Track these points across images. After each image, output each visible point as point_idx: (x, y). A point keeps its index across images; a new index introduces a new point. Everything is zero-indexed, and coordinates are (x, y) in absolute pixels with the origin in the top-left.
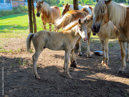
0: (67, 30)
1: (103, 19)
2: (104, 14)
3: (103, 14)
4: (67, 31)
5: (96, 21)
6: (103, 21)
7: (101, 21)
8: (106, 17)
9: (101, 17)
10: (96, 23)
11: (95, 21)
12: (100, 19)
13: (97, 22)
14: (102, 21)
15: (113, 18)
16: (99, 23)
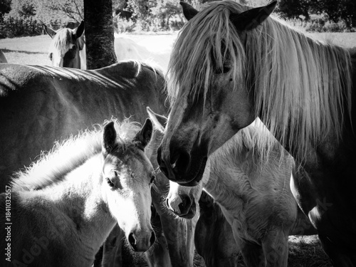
0: (39, 188)
1: (222, 108)
2: (227, 79)
3: (223, 79)
4: (40, 193)
5: (185, 120)
6: (224, 119)
7: (210, 120)
8: (236, 100)
9: (213, 100)
10: (186, 129)
11: (179, 120)
12: (205, 110)
13: (193, 126)
14: (217, 119)
15: (276, 106)
16: (203, 128)
